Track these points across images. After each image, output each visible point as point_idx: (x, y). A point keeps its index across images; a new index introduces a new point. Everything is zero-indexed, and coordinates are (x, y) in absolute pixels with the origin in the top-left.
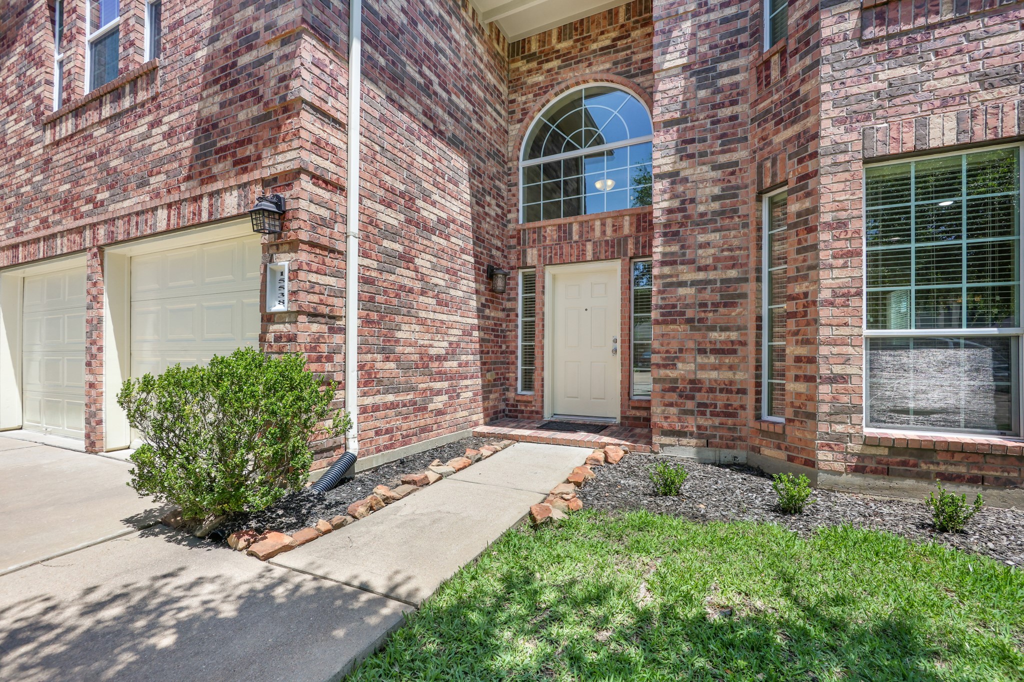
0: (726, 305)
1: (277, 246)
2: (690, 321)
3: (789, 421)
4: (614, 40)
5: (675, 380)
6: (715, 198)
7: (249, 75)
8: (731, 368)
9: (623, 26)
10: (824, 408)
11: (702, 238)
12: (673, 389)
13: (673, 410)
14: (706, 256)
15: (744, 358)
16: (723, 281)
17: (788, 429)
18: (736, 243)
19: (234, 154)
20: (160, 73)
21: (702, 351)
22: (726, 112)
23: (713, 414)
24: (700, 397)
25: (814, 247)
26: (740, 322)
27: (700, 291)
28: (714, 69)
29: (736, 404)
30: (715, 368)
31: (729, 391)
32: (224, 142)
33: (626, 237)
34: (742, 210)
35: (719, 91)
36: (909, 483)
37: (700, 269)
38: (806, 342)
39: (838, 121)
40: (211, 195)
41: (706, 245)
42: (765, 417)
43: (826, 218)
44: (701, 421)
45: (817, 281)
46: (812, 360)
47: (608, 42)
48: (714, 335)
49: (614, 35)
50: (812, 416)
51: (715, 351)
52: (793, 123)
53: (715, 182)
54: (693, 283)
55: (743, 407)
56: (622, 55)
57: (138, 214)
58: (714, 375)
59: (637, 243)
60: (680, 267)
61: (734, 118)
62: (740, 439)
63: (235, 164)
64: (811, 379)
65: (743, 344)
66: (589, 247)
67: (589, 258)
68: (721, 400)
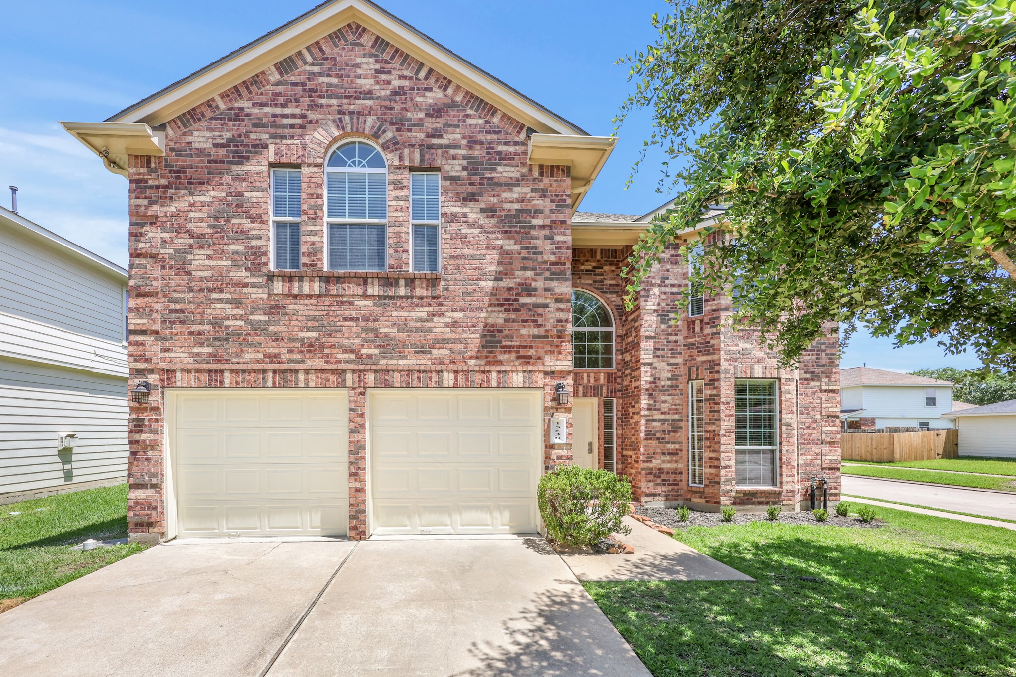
0: (674, 432)
1: (557, 409)
2: (658, 439)
3: (706, 485)
4: (594, 267)
5: (652, 469)
6: (669, 379)
7: (530, 310)
8: (676, 462)
9: (599, 261)
10: (723, 479)
11: (663, 398)
12: (651, 473)
13: (651, 484)
14: (665, 407)
15: (681, 457)
16: (673, 420)
17: (706, 489)
18: (678, 402)
19: (518, 352)
20: (442, 283)
21: (663, 454)
22: (673, 338)
23: (669, 485)
24: (663, 476)
25: (718, 411)
26: (679, 440)
27: (663, 424)
28: (668, 316)
29: (678, 479)
30: (669, 462)
31: (675, 473)
32: (509, 343)
33: (602, 386)
34: (680, 387)
35: (670, 327)
36: (750, 507)
37: (662, 413)
38: (714, 451)
39: (727, 360)
40: (499, 372)
41: (665, 402)
42: (690, 484)
43: (723, 400)
44: (664, 488)
45: (719, 426)
46: (718, 459)
47: (590, 268)
48: (669, 446)
49: (594, 264)
50: (718, 483)
51: (669, 454)
52: (707, 354)
53: (669, 371)
54: (659, 420)
55: (681, 480)
56: (598, 278)
57: (419, 371)
58: (669, 465)
59: (608, 389)
60: (654, 412)
61: (676, 342)
62: (680, 495)
63: (518, 358)
64: (718, 467)
65: (681, 450)
66: (581, 388)
67: (581, 395)
68: (672, 477)
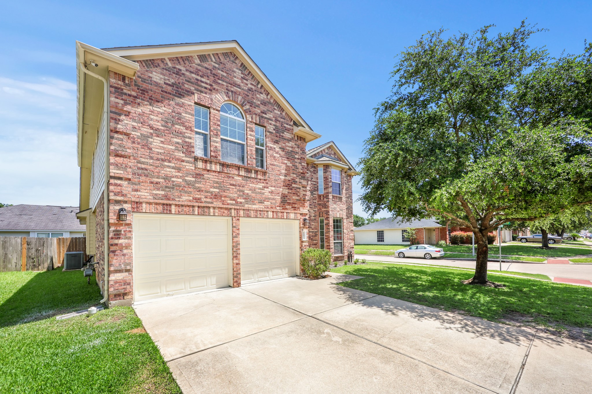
1: (304, 227)
2: (311, 239)
6: (314, 217)
7: (295, 190)
16: (315, 232)
18: (316, 225)
19: (292, 205)
20: (268, 174)
21: (313, 245)
25: (329, 229)
27: (312, 233)
32: (289, 202)
34: (317, 219)
35: (314, 197)
37: (312, 229)
38: (328, 243)
39: (331, 211)
40: (287, 213)
41: (313, 225)
43: (330, 225)
45: (329, 234)
46: (329, 246)
48: (314, 242)
52: (325, 208)
53: (314, 213)
57: (260, 211)
61: (315, 203)
63: (292, 207)
64: (329, 249)
